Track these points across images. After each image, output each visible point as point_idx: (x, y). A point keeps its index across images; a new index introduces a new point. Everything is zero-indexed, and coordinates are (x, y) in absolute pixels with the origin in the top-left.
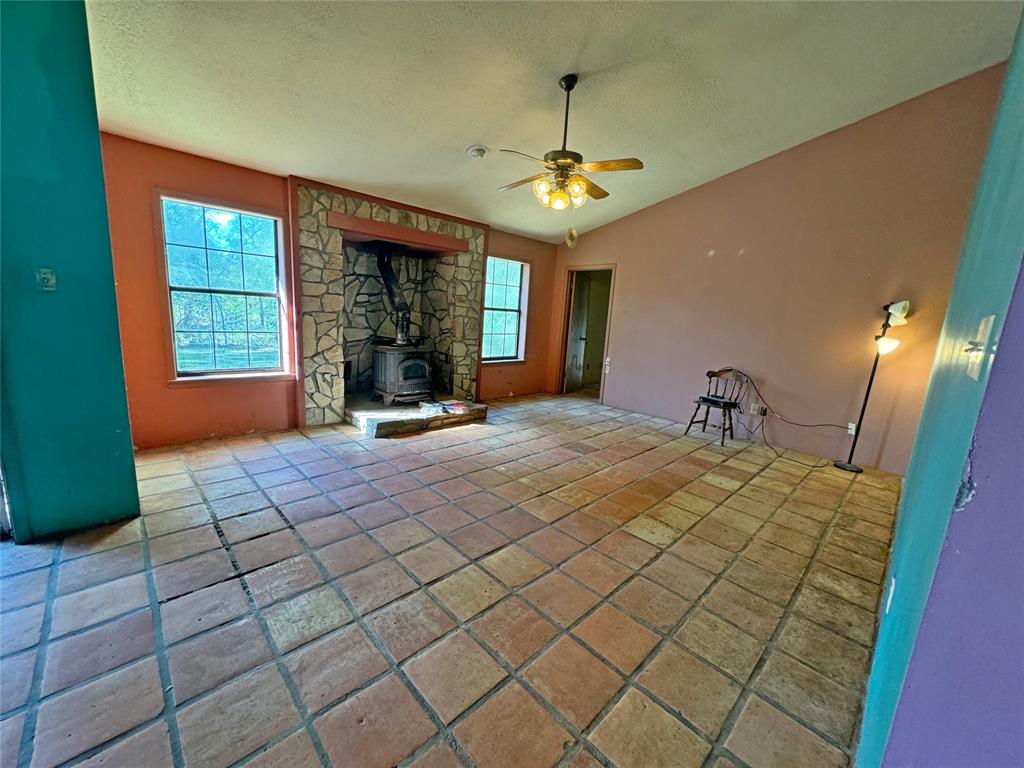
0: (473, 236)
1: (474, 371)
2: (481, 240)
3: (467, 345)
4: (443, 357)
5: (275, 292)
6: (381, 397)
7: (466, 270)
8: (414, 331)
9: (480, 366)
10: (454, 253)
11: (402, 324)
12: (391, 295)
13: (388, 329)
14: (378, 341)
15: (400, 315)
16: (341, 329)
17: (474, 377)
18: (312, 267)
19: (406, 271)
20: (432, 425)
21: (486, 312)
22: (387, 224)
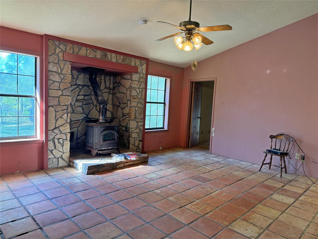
0: (141, 64)
1: (141, 136)
2: (144, 66)
3: (137, 122)
4: (124, 129)
5: (34, 95)
6: (90, 151)
7: (136, 82)
8: (109, 114)
9: (145, 132)
10: (131, 73)
11: (103, 111)
12: (96, 95)
13: (94, 114)
14: (89, 121)
15: (102, 106)
16: (69, 114)
17: (141, 139)
18: (54, 82)
19: (104, 83)
20: (118, 166)
21: (147, 104)
22: (95, 59)
